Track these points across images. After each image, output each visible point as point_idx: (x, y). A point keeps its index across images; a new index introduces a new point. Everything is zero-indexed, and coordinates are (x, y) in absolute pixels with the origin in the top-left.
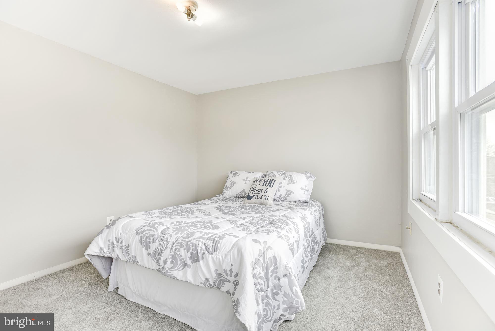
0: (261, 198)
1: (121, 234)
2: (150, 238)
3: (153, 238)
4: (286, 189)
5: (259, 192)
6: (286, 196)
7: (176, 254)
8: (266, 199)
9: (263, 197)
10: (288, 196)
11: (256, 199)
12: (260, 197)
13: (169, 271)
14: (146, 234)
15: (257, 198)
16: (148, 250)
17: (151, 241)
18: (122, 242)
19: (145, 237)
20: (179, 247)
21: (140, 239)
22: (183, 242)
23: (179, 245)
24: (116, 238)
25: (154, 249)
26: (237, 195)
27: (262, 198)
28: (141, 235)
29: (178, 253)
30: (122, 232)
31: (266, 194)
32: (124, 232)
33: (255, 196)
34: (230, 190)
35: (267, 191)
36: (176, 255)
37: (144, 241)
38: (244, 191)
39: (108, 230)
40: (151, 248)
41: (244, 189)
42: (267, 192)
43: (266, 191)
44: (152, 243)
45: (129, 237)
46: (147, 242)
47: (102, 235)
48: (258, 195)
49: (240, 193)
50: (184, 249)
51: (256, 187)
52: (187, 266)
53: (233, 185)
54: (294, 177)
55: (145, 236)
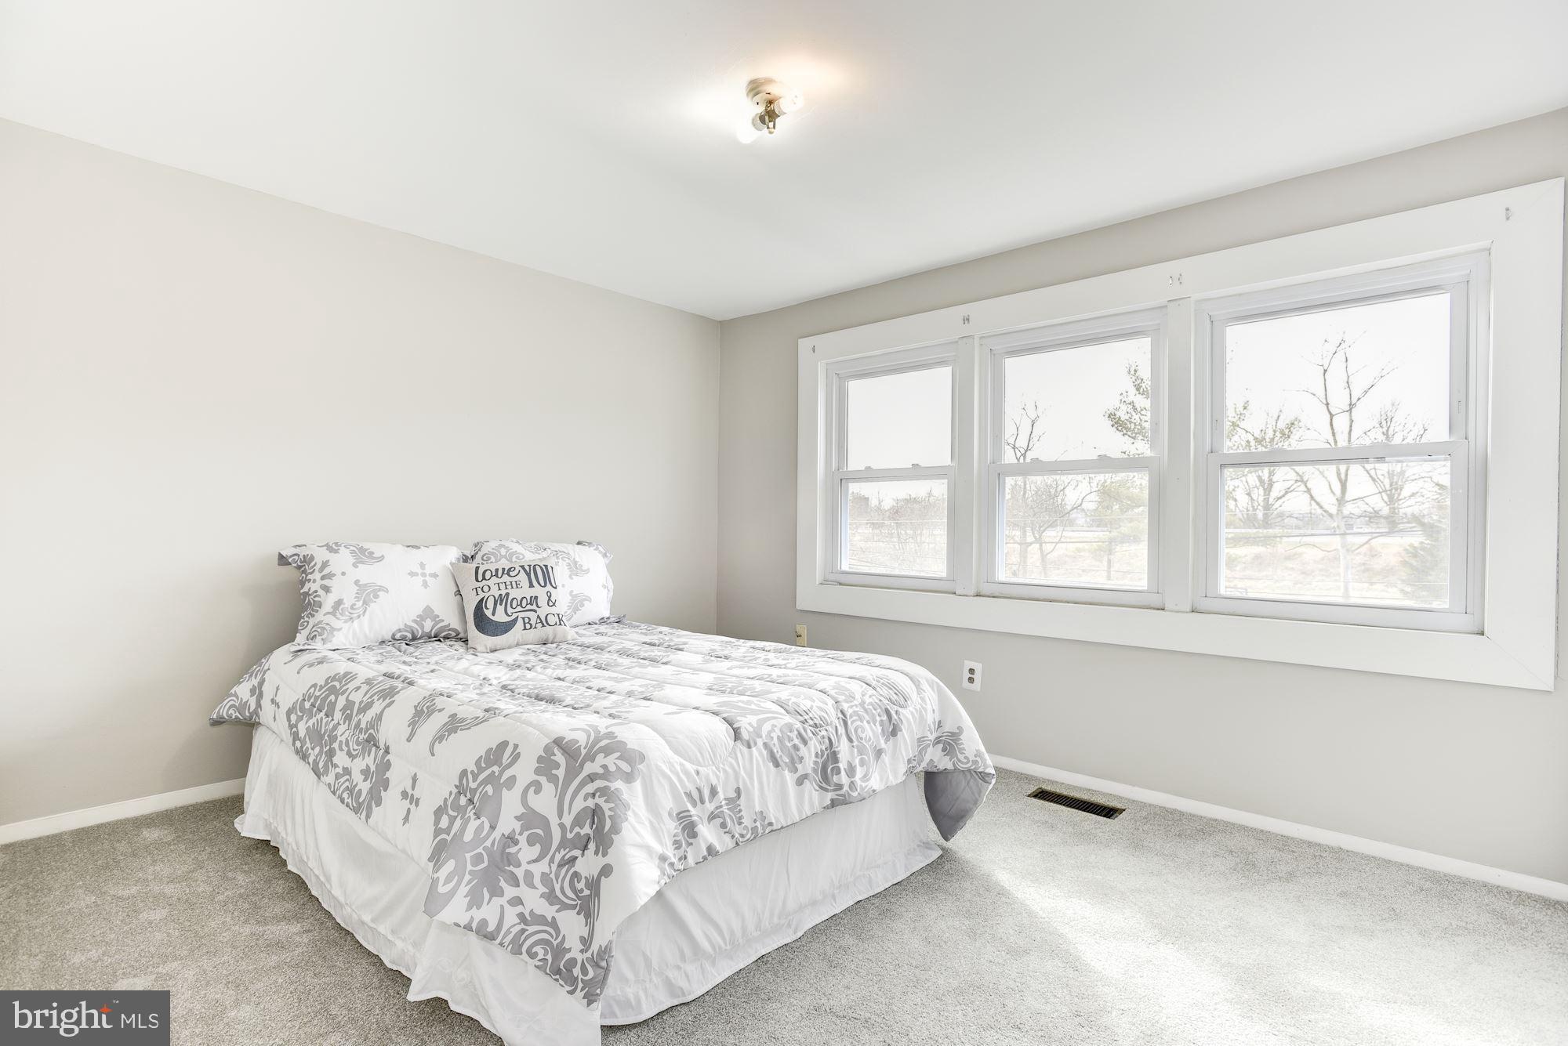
0: (544, 622)
1: (698, 773)
2: (788, 736)
3: (796, 733)
4: (572, 591)
5: (529, 607)
6: (569, 612)
7: (861, 739)
8: (560, 624)
9: (552, 620)
10: (576, 610)
11: (525, 629)
12: (541, 622)
13: (864, 785)
14: (769, 733)
15: (528, 626)
16: (796, 770)
17: (797, 741)
18: (714, 792)
19: (775, 740)
20: (858, 723)
21: (765, 752)
22: (855, 708)
23: (854, 718)
24: (689, 795)
25: (813, 758)
26: (400, 630)
27: (548, 624)
28: (760, 742)
29: (863, 736)
30: (694, 766)
31: (553, 610)
32: (701, 760)
33: (520, 621)
34: (365, 619)
35: (553, 599)
36: (863, 741)
37: (780, 751)
38: (428, 612)
39: (638, 785)
40: (806, 759)
41: (428, 606)
42: (554, 604)
43: (549, 599)
44: (801, 746)
45: (731, 765)
46: (789, 750)
47: (633, 811)
48: (533, 616)
49: (415, 621)
50: (868, 722)
51: (507, 591)
52: (883, 754)
53: (376, 596)
54: (577, 556)
55: (772, 738)
